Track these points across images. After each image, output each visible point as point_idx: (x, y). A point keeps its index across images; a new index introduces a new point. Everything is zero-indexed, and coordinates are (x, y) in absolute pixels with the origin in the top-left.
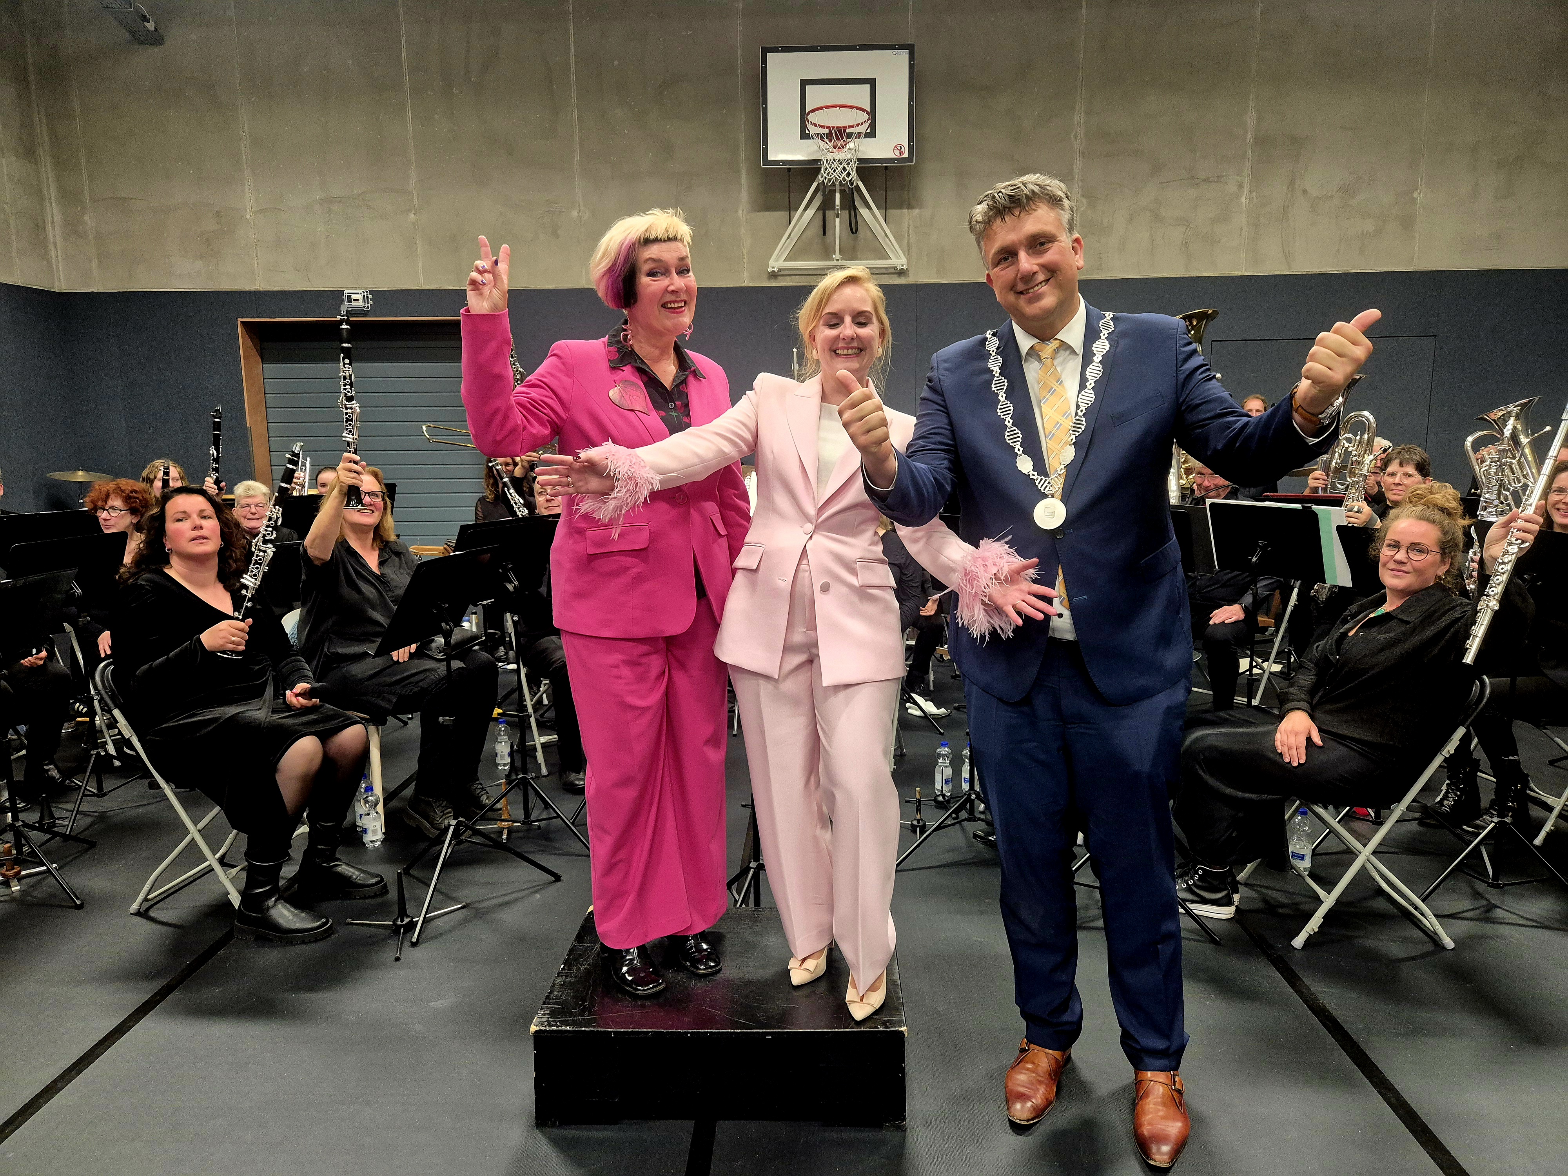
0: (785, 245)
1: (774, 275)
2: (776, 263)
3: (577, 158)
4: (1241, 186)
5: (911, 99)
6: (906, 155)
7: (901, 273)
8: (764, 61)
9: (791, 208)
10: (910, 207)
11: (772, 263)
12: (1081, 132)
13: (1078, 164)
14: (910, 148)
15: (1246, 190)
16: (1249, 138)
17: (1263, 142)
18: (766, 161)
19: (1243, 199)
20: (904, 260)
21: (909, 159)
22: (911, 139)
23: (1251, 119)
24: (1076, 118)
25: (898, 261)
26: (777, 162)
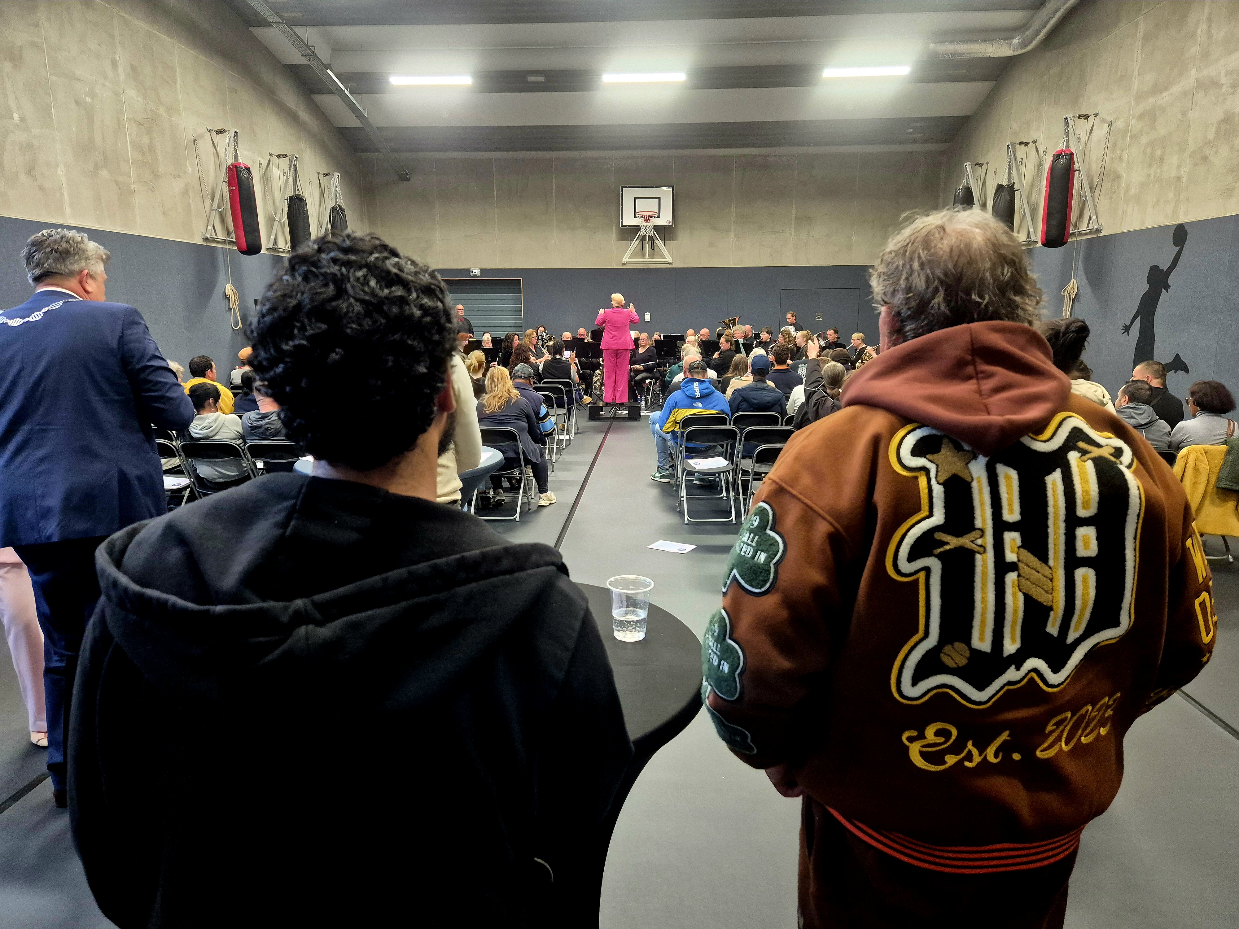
0: (629, 252)
1: (624, 264)
2: (625, 260)
3: (555, 221)
4: (791, 234)
5: (673, 204)
6: (671, 224)
7: (670, 263)
8: (622, 191)
9: (631, 240)
10: (673, 240)
11: (623, 260)
12: (734, 214)
13: (733, 226)
14: (672, 221)
15: (793, 235)
16: (793, 216)
17: (798, 219)
18: (622, 225)
19: (792, 239)
20: (671, 259)
21: (672, 225)
22: (673, 219)
23: (794, 211)
24: (732, 210)
25: (669, 259)
26: (626, 226)
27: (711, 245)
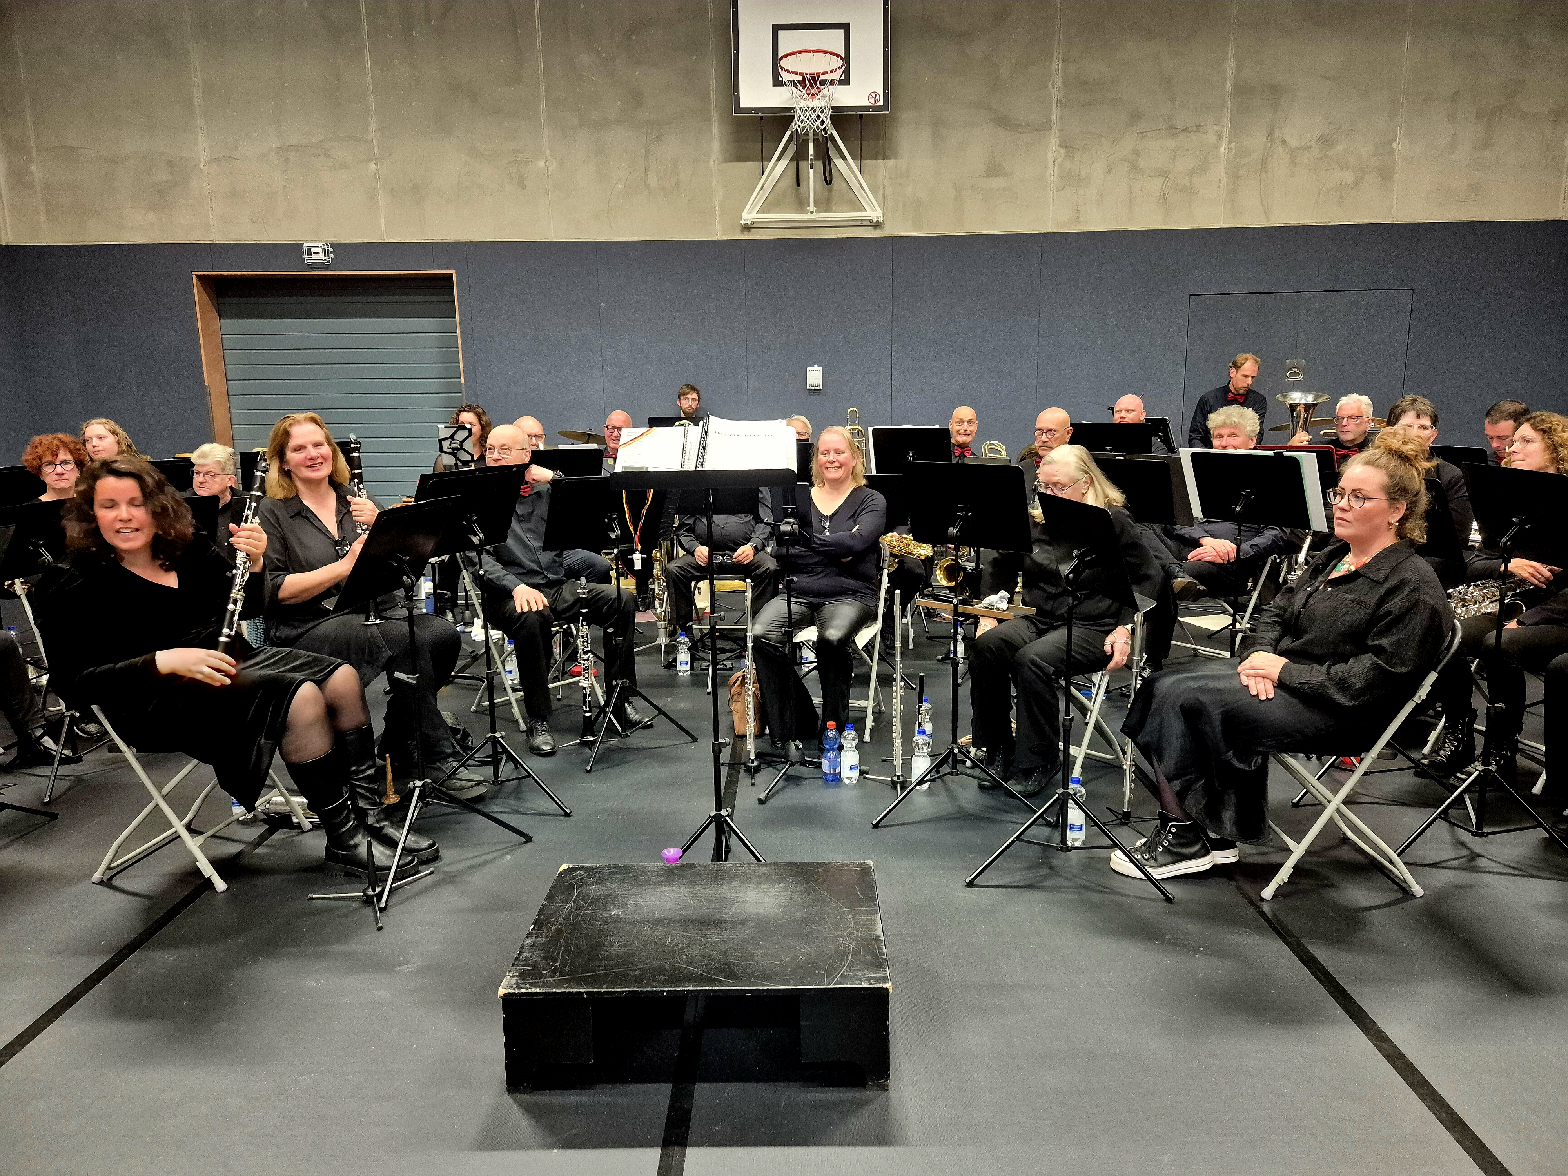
0: (757, 197)
1: (747, 228)
2: (749, 215)
3: (543, 106)
4: (1220, 136)
5: (886, 45)
6: (881, 103)
7: (877, 225)
8: (735, 4)
9: (764, 158)
10: (885, 157)
11: (744, 215)
12: (1059, 80)
13: (1056, 112)
14: (886, 96)
15: (1225, 140)
16: (1229, 87)
17: (1242, 90)
18: (739, 110)
19: (1222, 150)
20: (879, 213)
21: (885, 107)
22: (886, 87)
23: (1230, 67)
24: (1054, 66)
25: (874, 213)
26: (749, 110)
27: (994, 170)
